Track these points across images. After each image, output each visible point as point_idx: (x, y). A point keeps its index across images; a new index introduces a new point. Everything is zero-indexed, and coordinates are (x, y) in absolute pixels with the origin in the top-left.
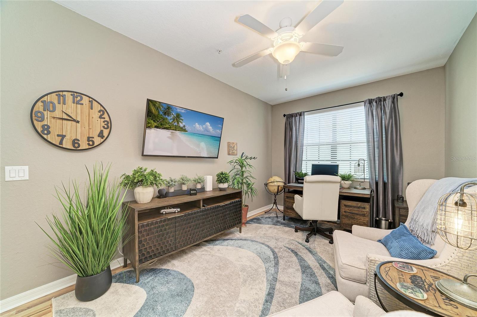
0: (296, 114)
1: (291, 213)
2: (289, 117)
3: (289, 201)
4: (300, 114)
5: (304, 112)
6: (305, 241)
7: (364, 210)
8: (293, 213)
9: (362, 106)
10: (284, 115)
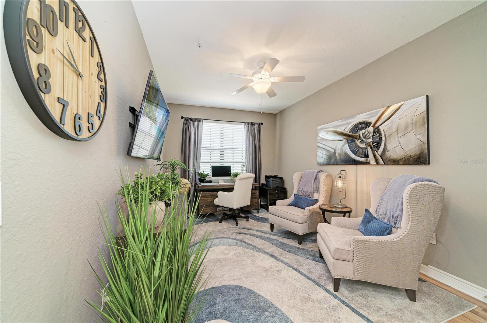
0: (195, 119)
1: (206, 209)
2: (187, 121)
3: (204, 199)
4: (199, 120)
5: (203, 119)
6: (235, 225)
7: (255, 195)
8: (208, 210)
9: (243, 125)
10: (182, 118)
